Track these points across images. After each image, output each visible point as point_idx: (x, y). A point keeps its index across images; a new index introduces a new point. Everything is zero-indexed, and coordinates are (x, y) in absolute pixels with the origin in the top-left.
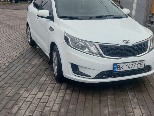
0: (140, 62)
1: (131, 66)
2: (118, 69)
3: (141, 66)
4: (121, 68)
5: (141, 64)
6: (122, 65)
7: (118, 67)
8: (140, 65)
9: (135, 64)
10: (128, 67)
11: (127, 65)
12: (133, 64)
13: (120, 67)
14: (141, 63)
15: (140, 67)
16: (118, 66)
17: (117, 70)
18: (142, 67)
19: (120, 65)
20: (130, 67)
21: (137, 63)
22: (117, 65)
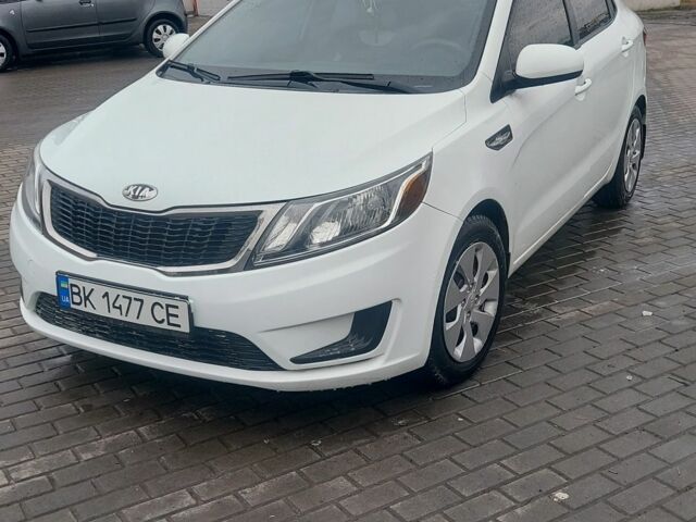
0: (164, 302)
1: (124, 303)
2: (77, 299)
3: (172, 320)
4: (87, 298)
5: (171, 311)
6: (89, 286)
7: (76, 290)
8: (169, 315)
9: (142, 301)
10: (114, 307)
11: (106, 295)
12: (130, 298)
13: (82, 294)
14: (168, 306)
15: (169, 324)
16: (72, 285)
17: (74, 303)
18: (179, 326)
19: (81, 284)
20: (120, 308)
21: (149, 300)
22: (71, 281)
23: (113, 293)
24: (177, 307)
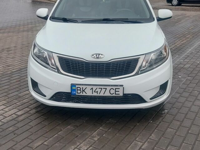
0: (114, 88)
1: (99, 90)
2: (79, 92)
3: (117, 93)
4: (83, 91)
5: (117, 90)
6: (84, 87)
7: (78, 89)
9: (106, 89)
10: (95, 92)
11: (92, 89)
12: (102, 89)
13: (81, 90)
14: (116, 89)
15: (115, 94)
16: (77, 88)
17: (77, 93)
18: (119, 94)
19: (81, 87)
20: (97, 92)
21: (108, 88)
22: (77, 86)
23: (94, 88)
24: (119, 89)
